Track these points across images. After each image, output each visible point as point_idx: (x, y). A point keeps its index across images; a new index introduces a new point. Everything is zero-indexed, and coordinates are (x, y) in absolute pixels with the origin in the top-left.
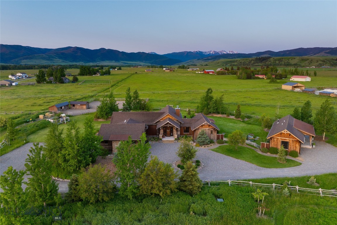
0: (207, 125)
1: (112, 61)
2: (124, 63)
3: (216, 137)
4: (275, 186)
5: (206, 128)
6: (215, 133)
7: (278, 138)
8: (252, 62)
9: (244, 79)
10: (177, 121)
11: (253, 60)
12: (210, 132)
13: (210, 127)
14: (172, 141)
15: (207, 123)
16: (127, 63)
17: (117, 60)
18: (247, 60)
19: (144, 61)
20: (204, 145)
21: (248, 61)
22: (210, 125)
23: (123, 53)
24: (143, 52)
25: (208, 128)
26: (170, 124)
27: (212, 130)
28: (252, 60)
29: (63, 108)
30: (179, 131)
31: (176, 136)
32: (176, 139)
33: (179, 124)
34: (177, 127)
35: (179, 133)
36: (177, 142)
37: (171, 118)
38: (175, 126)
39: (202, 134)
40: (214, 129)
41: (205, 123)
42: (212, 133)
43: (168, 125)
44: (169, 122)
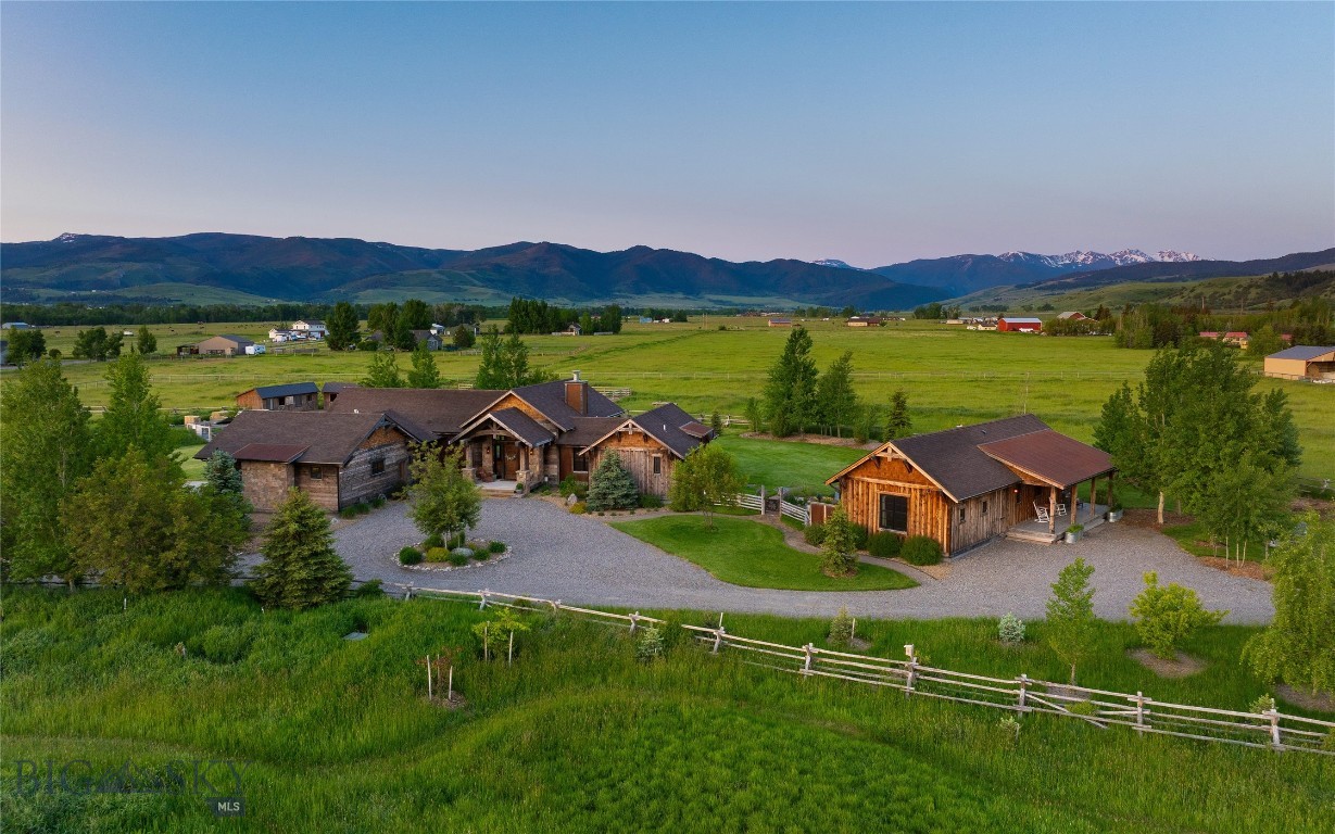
0: (635, 433)
1: (673, 292)
2: (716, 302)
4: (637, 622)
5: (633, 449)
6: (669, 467)
7: (870, 480)
8: (1253, 293)
9: (1140, 346)
10: (547, 422)
11: (1259, 287)
12: (651, 466)
13: (649, 443)
14: (505, 494)
15: (633, 426)
16: (729, 303)
17: (691, 290)
18: (1227, 285)
19: (796, 295)
20: (606, 508)
21: (1234, 288)
22: (649, 437)
23: (716, 264)
24: (792, 261)
25: (639, 450)
26: (502, 428)
27: (659, 455)
28: (1250, 286)
29: (290, 400)
30: (553, 463)
31: (522, 476)
32: (520, 487)
33: (555, 434)
34: (524, 441)
35: (554, 469)
36: (525, 496)
37: (523, 408)
38: (517, 435)
39: (607, 468)
40: (665, 452)
41: (627, 426)
42: (657, 469)
43: (495, 434)
44: (494, 419)
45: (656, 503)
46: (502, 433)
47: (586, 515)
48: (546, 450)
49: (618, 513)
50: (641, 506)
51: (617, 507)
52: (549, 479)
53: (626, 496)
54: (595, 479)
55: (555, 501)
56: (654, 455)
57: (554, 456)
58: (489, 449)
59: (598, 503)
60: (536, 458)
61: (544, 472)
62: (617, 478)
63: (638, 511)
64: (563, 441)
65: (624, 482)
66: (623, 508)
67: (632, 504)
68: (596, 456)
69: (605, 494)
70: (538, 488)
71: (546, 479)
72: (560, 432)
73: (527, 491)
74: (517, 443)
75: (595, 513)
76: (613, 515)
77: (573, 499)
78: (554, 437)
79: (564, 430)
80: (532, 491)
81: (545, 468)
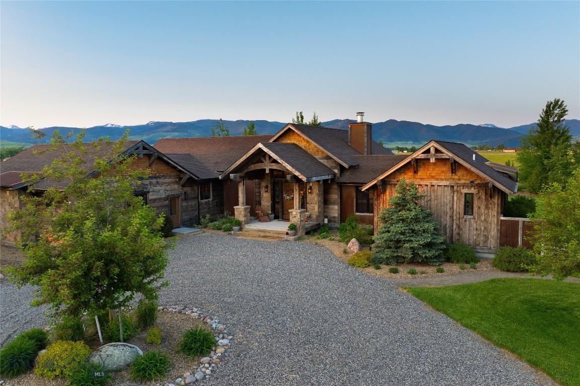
0: (439, 160)
1: (407, 141)
3: (494, 232)
5: (434, 182)
6: (487, 207)
10: (328, 158)
12: (459, 206)
13: (460, 173)
14: (277, 236)
15: (437, 151)
17: (416, 140)
20: (400, 260)
22: (460, 165)
23: (429, 127)
25: (447, 183)
26: (275, 161)
27: (473, 191)
30: (334, 204)
31: (295, 214)
32: (293, 227)
33: (336, 171)
34: (297, 173)
35: (335, 211)
36: (299, 239)
37: (303, 144)
38: (289, 167)
39: (401, 205)
40: (484, 186)
41: (428, 151)
42: (468, 207)
43: (268, 167)
44: (265, 150)
45: (467, 256)
46: (275, 166)
47: (371, 270)
48: (326, 186)
49: (418, 269)
50: (449, 260)
51: (416, 260)
52: (329, 221)
53: (429, 245)
54: (385, 220)
55: (332, 246)
56: (465, 191)
57: (335, 196)
58: (267, 187)
59: (388, 253)
60: (314, 198)
61: (324, 212)
62: (416, 220)
63: (447, 267)
64: (347, 178)
65: (427, 225)
66: (426, 262)
67: (436, 257)
68: (384, 191)
69: (398, 241)
70: (315, 230)
71: (326, 221)
72: (342, 169)
73: (301, 232)
74: (288, 177)
75: (385, 269)
76: (413, 273)
77: (354, 245)
78: (335, 175)
79: (346, 166)
80: (308, 233)
81: (324, 208)
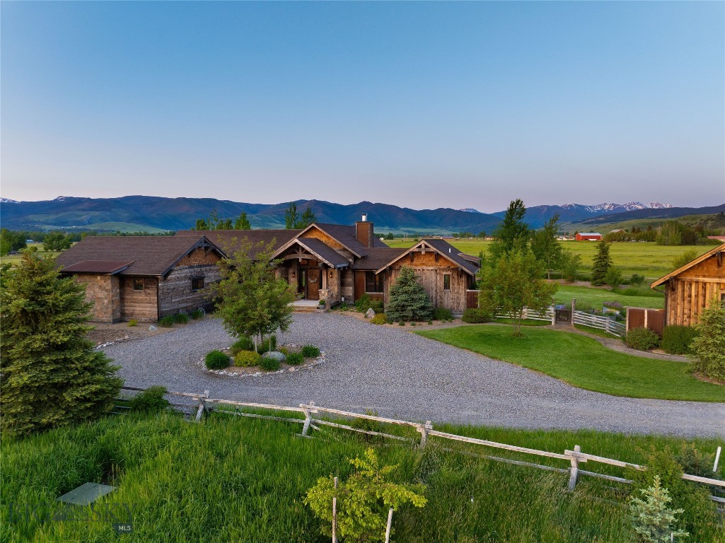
0: (427, 253)
1: (383, 226)
3: (463, 300)
5: (425, 267)
6: (458, 284)
7: (706, 280)
9: (673, 244)
10: (345, 250)
12: (441, 284)
13: (441, 261)
14: (309, 310)
15: (426, 246)
17: (392, 225)
19: (450, 227)
20: (405, 318)
22: (441, 256)
25: (431, 268)
26: (307, 253)
27: (449, 273)
30: (350, 286)
31: (324, 294)
32: (322, 303)
33: (351, 260)
34: (326, 262)
35: (350, 291)
36: (327, 311)
37: (324, 239)
38: (320, 257)
39: (404, 283)
40: (455, 269)
41: (420, 247)
42: (447, 286)
43: (301, 257)
44: (300, 244)
45: (447, 316)
46: (306, 257)
47: (387, 325)
48: (343, 273)
49: (418, 323)
50: (435, 319)
51: (416, 318)
52: (345, 299)
53: (423, 308)
54: (393, 293)
55: (354, 315)
56: (445, 273)
57: (350, 280)
58: (294, 273)
59: (396, 315)
60: (335, 280)
61: (341, 293)
62: (415, 292)
63: (434, 322)
64: (358, 265)
65: (421, 295)
66: (421, 319)
67: (428, 316)
68: (390, 275)
69: (403, 306)
70: (336, 306)
71: (343, 299)
72: (355, 258)
73: (328, 307)
74: (320, 265)
75: (396, 325)
76: (414, 325)
77: (370, 312)
78: (350, 263)
79: (359, 257)
80: (332, 308)
81: (342, 289)
